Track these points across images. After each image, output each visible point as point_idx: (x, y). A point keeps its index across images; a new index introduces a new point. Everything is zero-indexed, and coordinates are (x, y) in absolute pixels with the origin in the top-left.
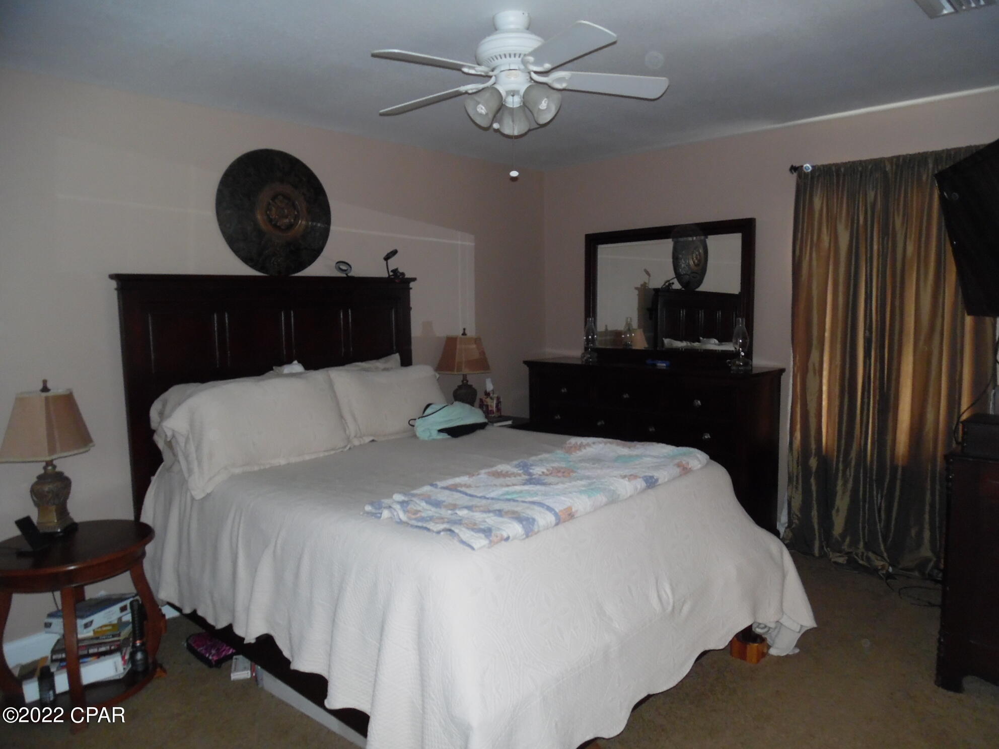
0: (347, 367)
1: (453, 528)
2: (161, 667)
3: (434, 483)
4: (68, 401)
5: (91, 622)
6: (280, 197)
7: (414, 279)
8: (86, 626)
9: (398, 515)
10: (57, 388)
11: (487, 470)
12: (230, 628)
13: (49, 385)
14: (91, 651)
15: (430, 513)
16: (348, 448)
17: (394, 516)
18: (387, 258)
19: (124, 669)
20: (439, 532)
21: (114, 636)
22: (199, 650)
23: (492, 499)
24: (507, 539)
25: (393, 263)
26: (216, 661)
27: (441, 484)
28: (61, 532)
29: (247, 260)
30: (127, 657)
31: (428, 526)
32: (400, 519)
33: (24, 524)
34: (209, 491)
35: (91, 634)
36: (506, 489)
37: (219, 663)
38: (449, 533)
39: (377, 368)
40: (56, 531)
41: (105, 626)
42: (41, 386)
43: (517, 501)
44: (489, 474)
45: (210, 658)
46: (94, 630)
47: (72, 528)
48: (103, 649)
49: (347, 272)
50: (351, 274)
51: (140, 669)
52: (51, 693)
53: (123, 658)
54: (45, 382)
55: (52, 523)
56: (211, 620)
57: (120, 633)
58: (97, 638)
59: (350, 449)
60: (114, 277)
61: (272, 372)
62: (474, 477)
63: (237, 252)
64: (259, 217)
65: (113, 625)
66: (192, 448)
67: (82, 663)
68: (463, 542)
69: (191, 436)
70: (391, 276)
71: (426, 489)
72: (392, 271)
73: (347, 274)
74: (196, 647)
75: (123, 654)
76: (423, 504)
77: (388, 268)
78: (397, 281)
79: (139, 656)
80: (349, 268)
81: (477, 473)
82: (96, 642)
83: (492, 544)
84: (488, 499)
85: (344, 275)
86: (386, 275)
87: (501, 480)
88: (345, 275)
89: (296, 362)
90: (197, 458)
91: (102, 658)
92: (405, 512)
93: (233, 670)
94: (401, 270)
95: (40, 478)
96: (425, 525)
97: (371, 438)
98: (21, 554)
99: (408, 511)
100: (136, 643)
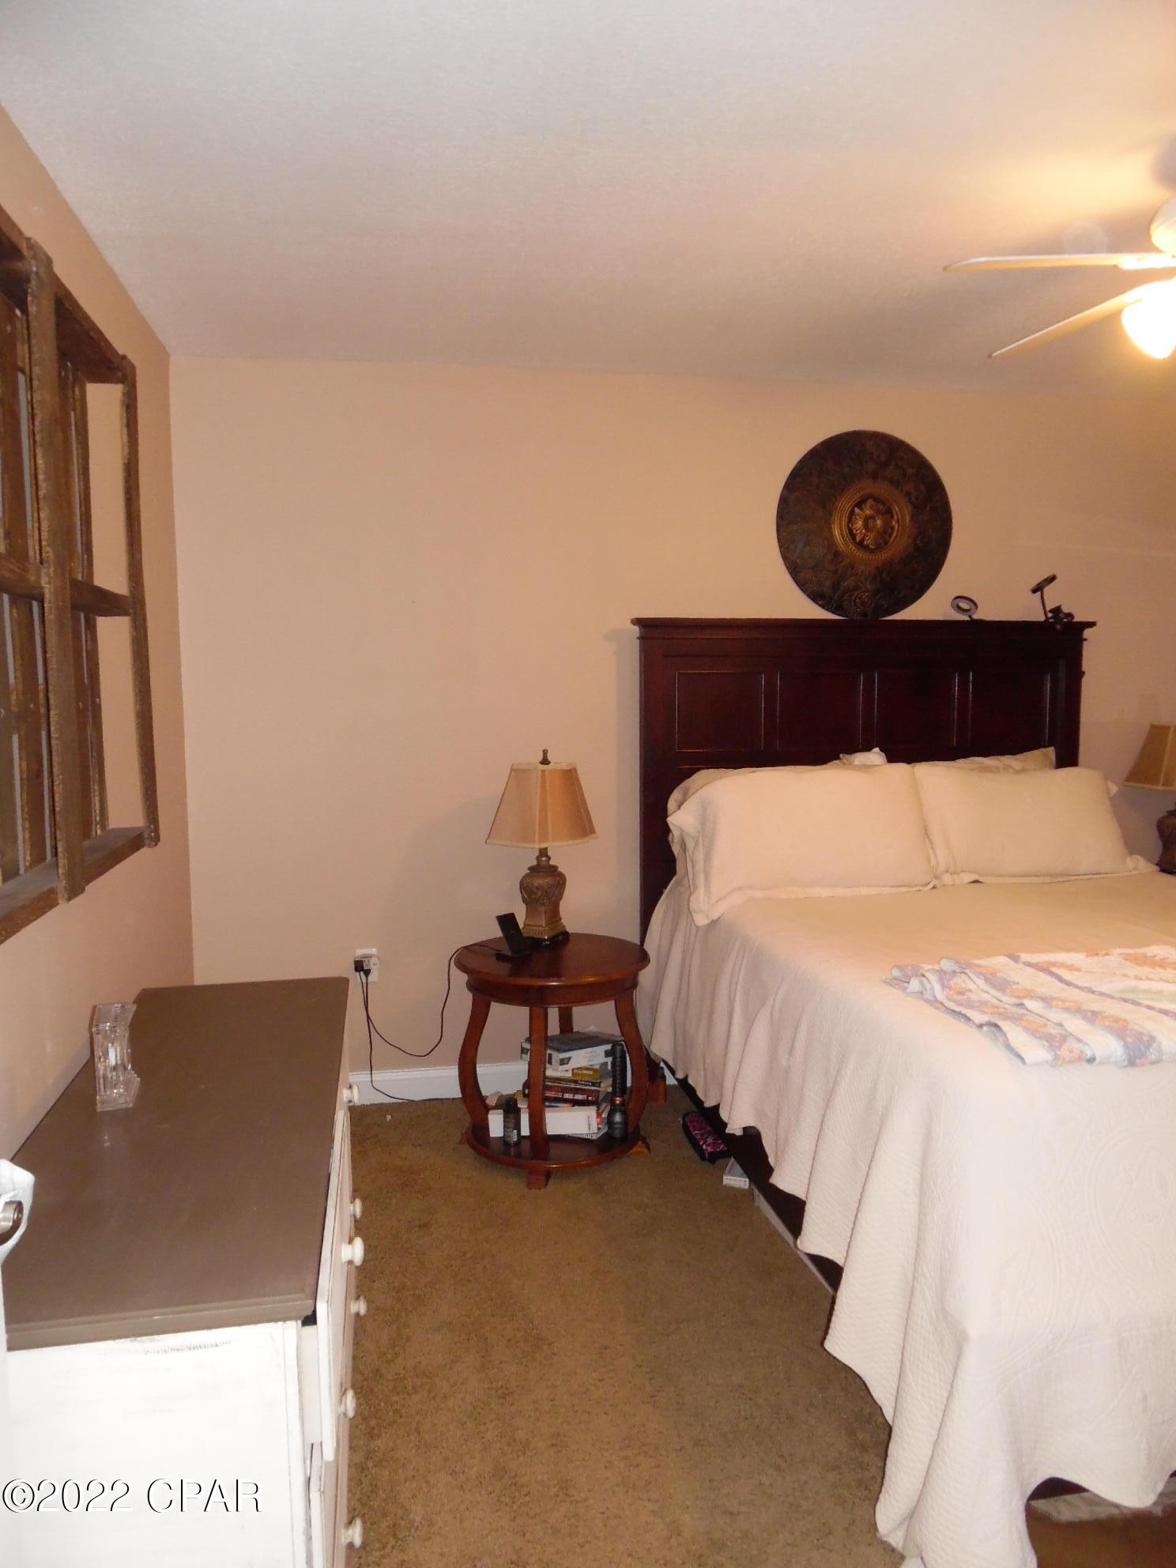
0: (961, 762)
1: (1000, 1023)
2: (644, 1140)
3: (1017, 954)
4: (570, 776)
5: (569, 1059)
6: (870, 502)
7: (1092, 624)
8: (563, 1062)
9: (932, 989)
10: (559, 761)
11: (1126, 951)
12: (716, 1108)
13: (549, 758)
14: (567, 1096)
15: (986, 997)
16: (931, 886)
17: (926, 989)
18: (1038, 589)
19: (599, 1129)
20: (981, 1026)
21: (593, 1084)
22: (693, 1133)
23: (1101, 994)
24: (1091, 1060)
25: (1054, 597)
26: (710, 1153)
27: (1025, 957)
28: (548, 940)
29: (816, 597)
30: (604, 1115)
31: (968, 1015)
32: (935, 997)
33: (507, 922)
34: (715, 916)
35: (569, 1075)
36: (1133, 983)
37: (713, 1158)
38: (993, 1029)
39: (1007, 768)
40: (542, 937)
41: (587, 1069)
42: (540, 758)
43: (1138, 1004)
44: (1127, 957)
45: (704, 1147)
46: (573, 1070)
47: (562, 938)
48: (579, 1097)
49: (970, 613)
50: (978, 615)
51: (618, 1134)
52: (515, 1131)
53: (599, 1115)
54: (545, 752)
55: (540, 929)
56: (700, 1094)
57: (600, 1083)
58: (576, 1082)
59: (934, 887)
60: (638, 622)
61: (837, 762)
62: (1096, 958)
63: (802, 585)
64: (837, 532)
65: (595, 1071)
66: (700, 856)
67: (548, 1107)
68: (1009, 1047)
69: (701, 840)
70: (1050, 618)
71: (1000, 961)
72: (1051, 611)
73: (970, 617)
74: (691, 1129)
75: (601, 1111)
76: (981, 982)
77: (1044, 608)
78: (1058, 627)
79: (618, 1118)
80: (972, 605)
81: (1104, 952)
82: (573, 1085)
83: (1057, 1061)
84: (1093, 992)
85: (965, 618)
86: (1042, 618)
87: (1144, 971)
88: (968, 619)
89: (877, 750)
90: (705, 870)
91: (576, 1107)
92: (943, 986)
93: (726, 1171)
94: (1065, 610)
95: (531, 869)
96: (964, 1011)
97: (975, 877)
98: (500, 957)
99: (950, 988)
100: (615, 1100)
